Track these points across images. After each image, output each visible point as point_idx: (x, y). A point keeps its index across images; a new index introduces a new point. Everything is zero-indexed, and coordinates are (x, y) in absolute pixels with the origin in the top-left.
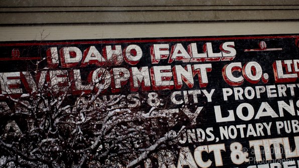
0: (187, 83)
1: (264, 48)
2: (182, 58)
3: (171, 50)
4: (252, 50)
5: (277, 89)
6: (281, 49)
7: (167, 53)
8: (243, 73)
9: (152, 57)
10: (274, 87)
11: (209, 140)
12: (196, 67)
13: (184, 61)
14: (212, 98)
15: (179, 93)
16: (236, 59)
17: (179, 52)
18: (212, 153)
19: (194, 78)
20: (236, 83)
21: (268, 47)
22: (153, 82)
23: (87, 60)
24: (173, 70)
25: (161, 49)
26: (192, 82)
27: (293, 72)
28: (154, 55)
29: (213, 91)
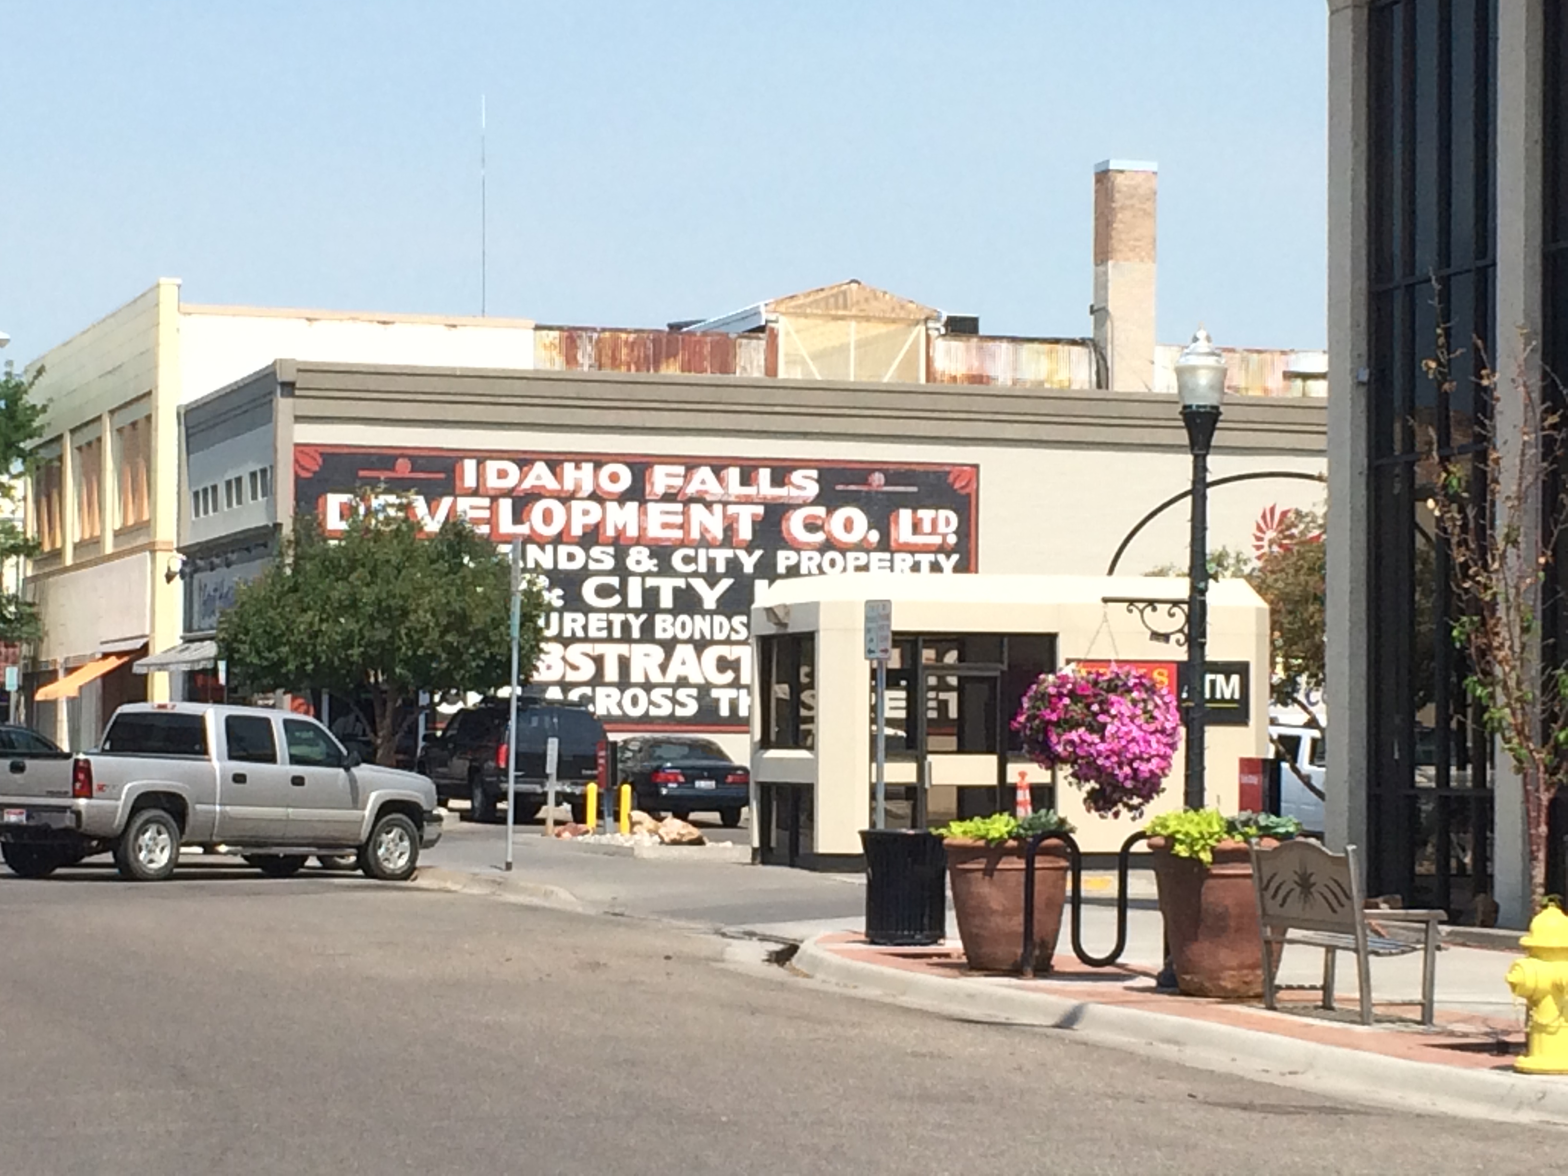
0: (709, 537)
1: (879, 486)
2: (706, 492)
3: (687, 477)
4: (853, 487)
5: (892, 561)
6: (914, 489)
7: (679, 482)
8: (826, 527)
9: (648, 488)
10: (887, 556)
11: (734, 637)
12: (732, 509)
13: (709, 498)
14: (756, 566)
15: (691, 552)
16: (816, 502)
17: (703, 482)
18: (738, 661)
19: (725, 530)
20: (808, 544)
21: (887, 483)
22: (642, 529)
23: (527, 485)
24: (685, 513)
25: (669, 475)
26: (720, 536)
27: (934, 532)
28: (652, 485)
29: (758, 553)
